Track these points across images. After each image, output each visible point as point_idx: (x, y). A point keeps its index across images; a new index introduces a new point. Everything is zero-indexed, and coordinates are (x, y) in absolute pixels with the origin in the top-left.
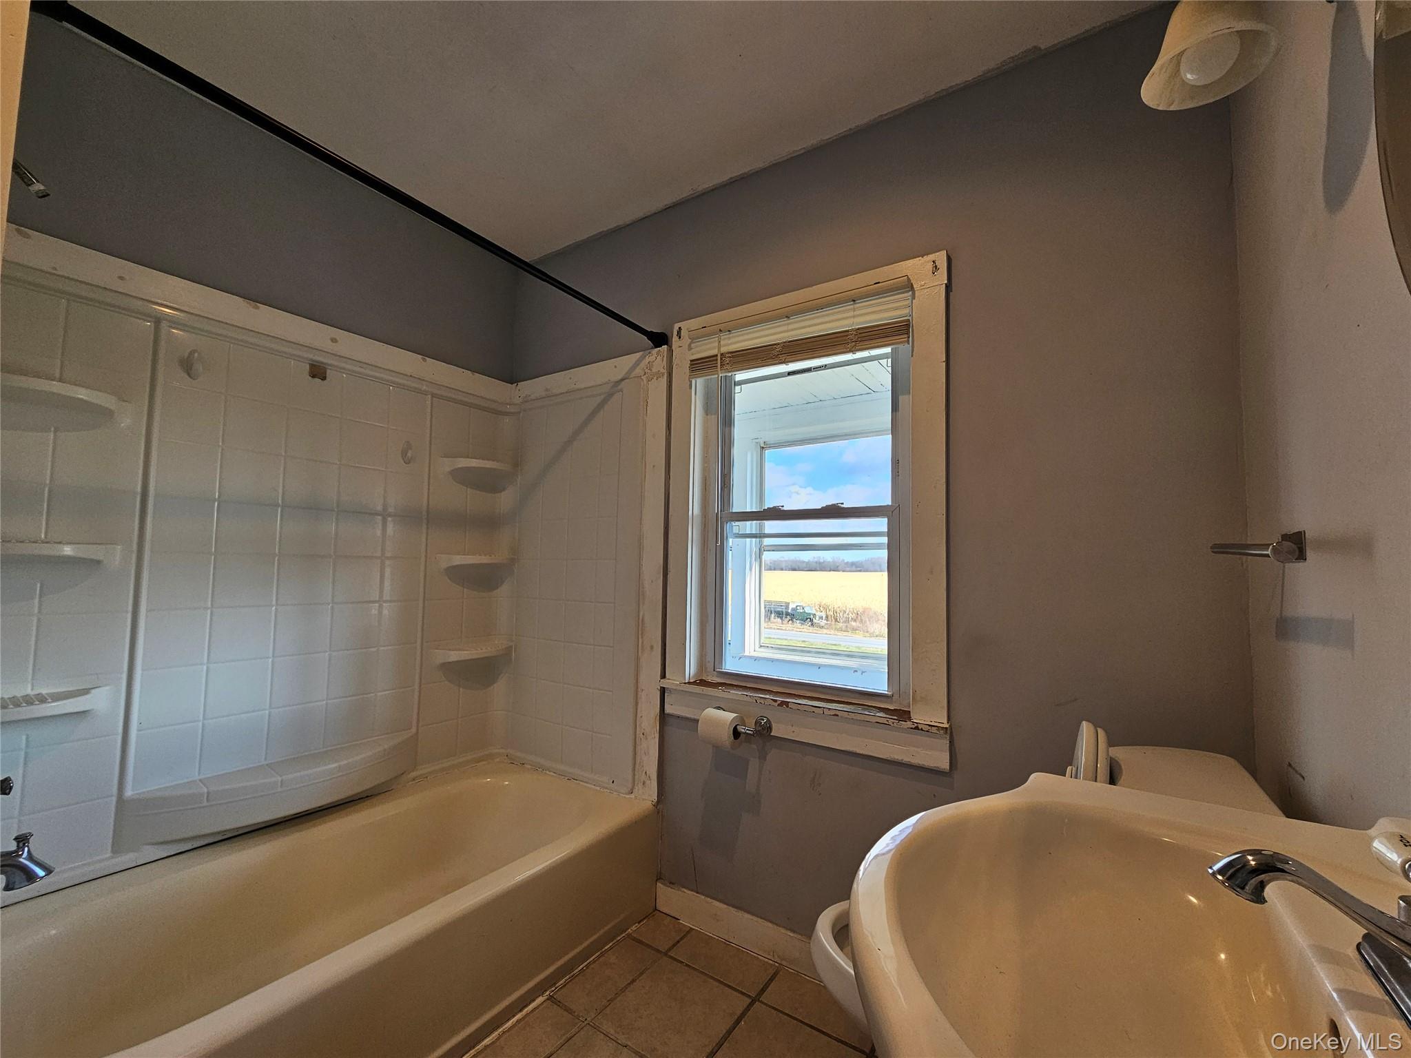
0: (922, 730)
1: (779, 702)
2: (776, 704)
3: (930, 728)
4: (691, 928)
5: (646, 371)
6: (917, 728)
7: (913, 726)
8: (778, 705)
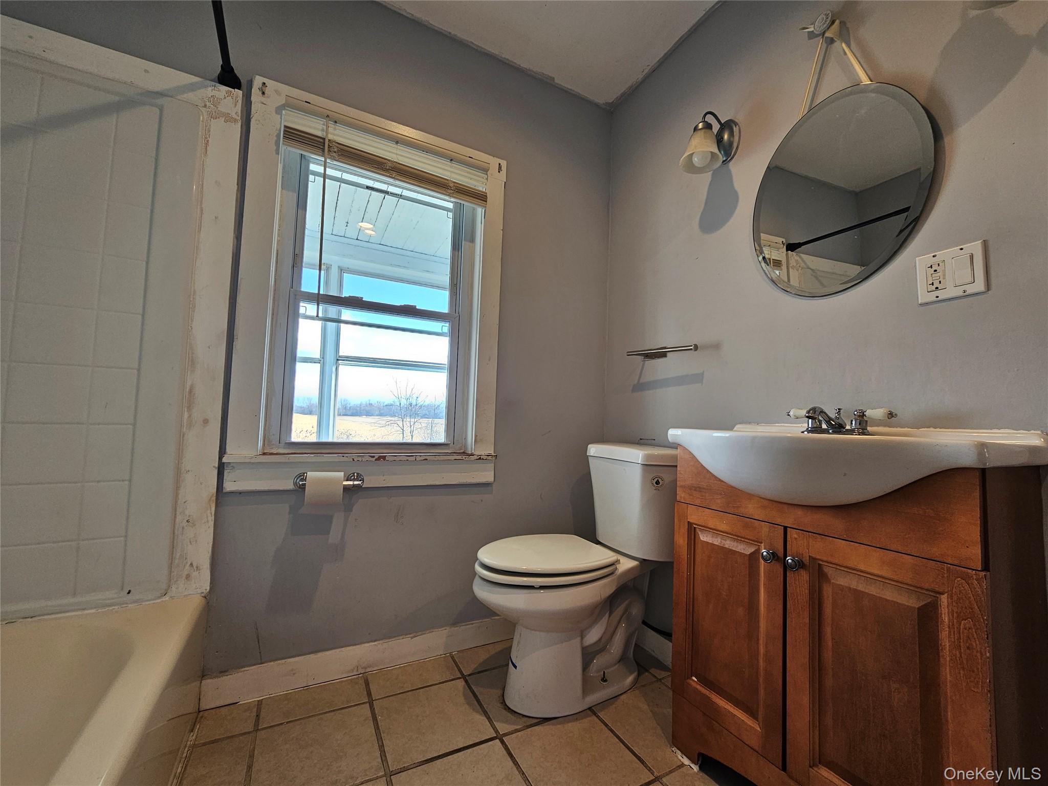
0: (483, 459)
1: (376, 457)
2: (374, 459)
3: (487, 457)
4: (258, 701)
5: (208, 104)
6: (480, 459)
7: (478, 458)
8: (376, 460)
